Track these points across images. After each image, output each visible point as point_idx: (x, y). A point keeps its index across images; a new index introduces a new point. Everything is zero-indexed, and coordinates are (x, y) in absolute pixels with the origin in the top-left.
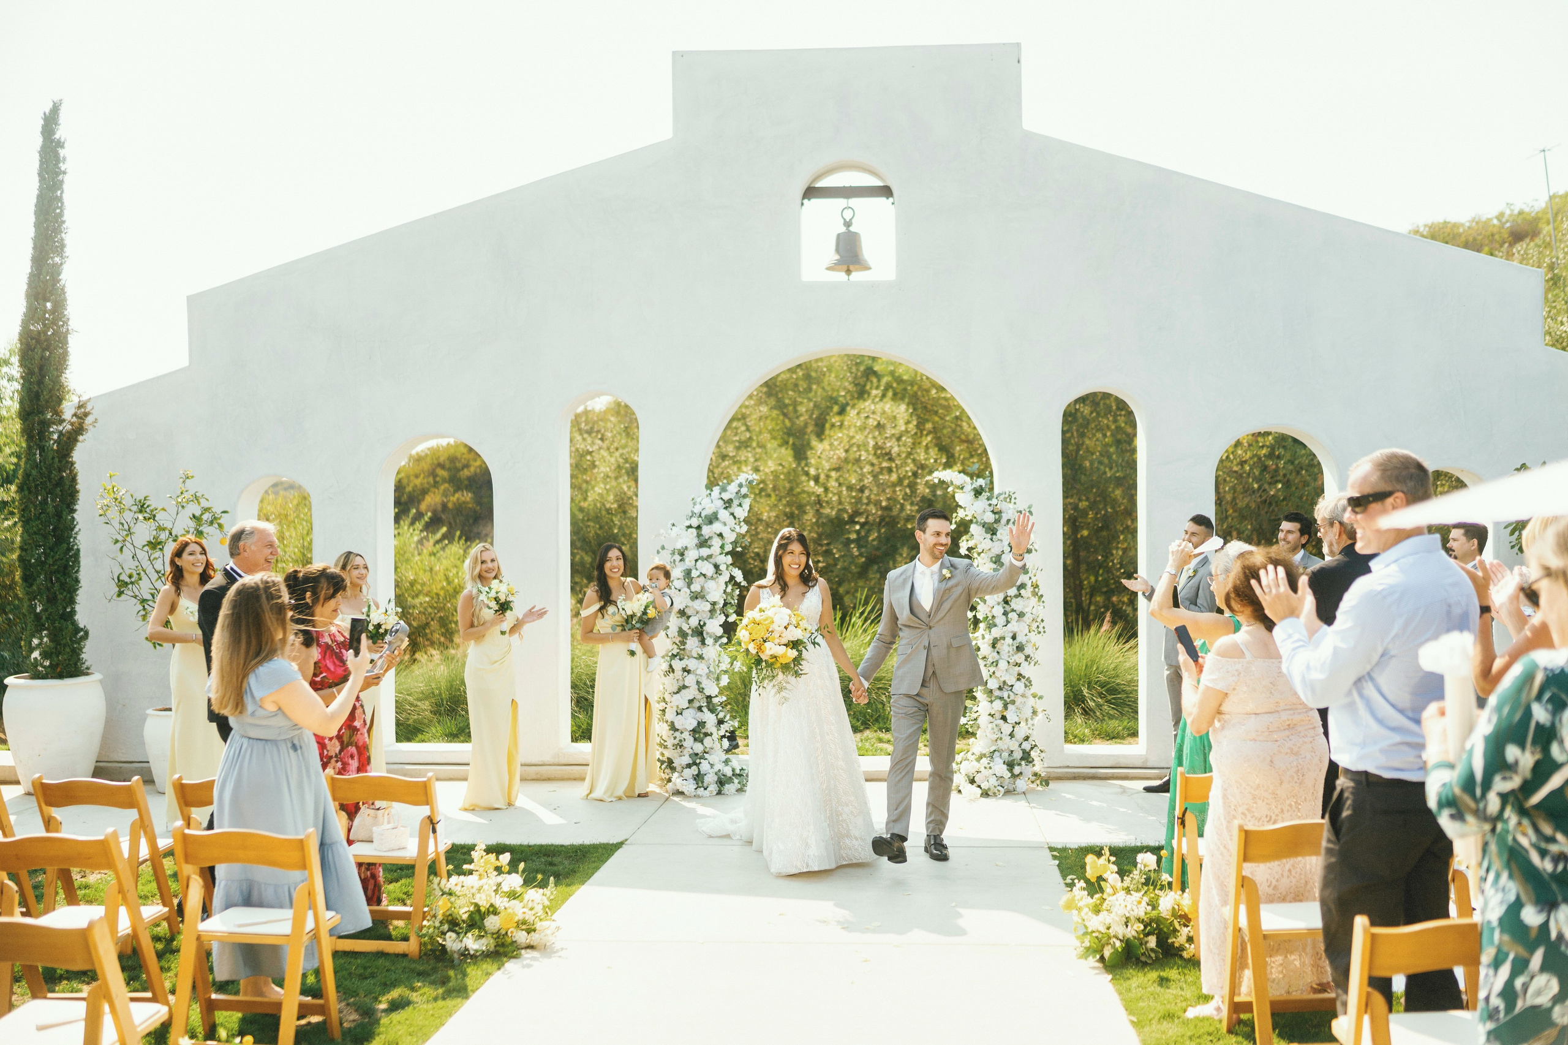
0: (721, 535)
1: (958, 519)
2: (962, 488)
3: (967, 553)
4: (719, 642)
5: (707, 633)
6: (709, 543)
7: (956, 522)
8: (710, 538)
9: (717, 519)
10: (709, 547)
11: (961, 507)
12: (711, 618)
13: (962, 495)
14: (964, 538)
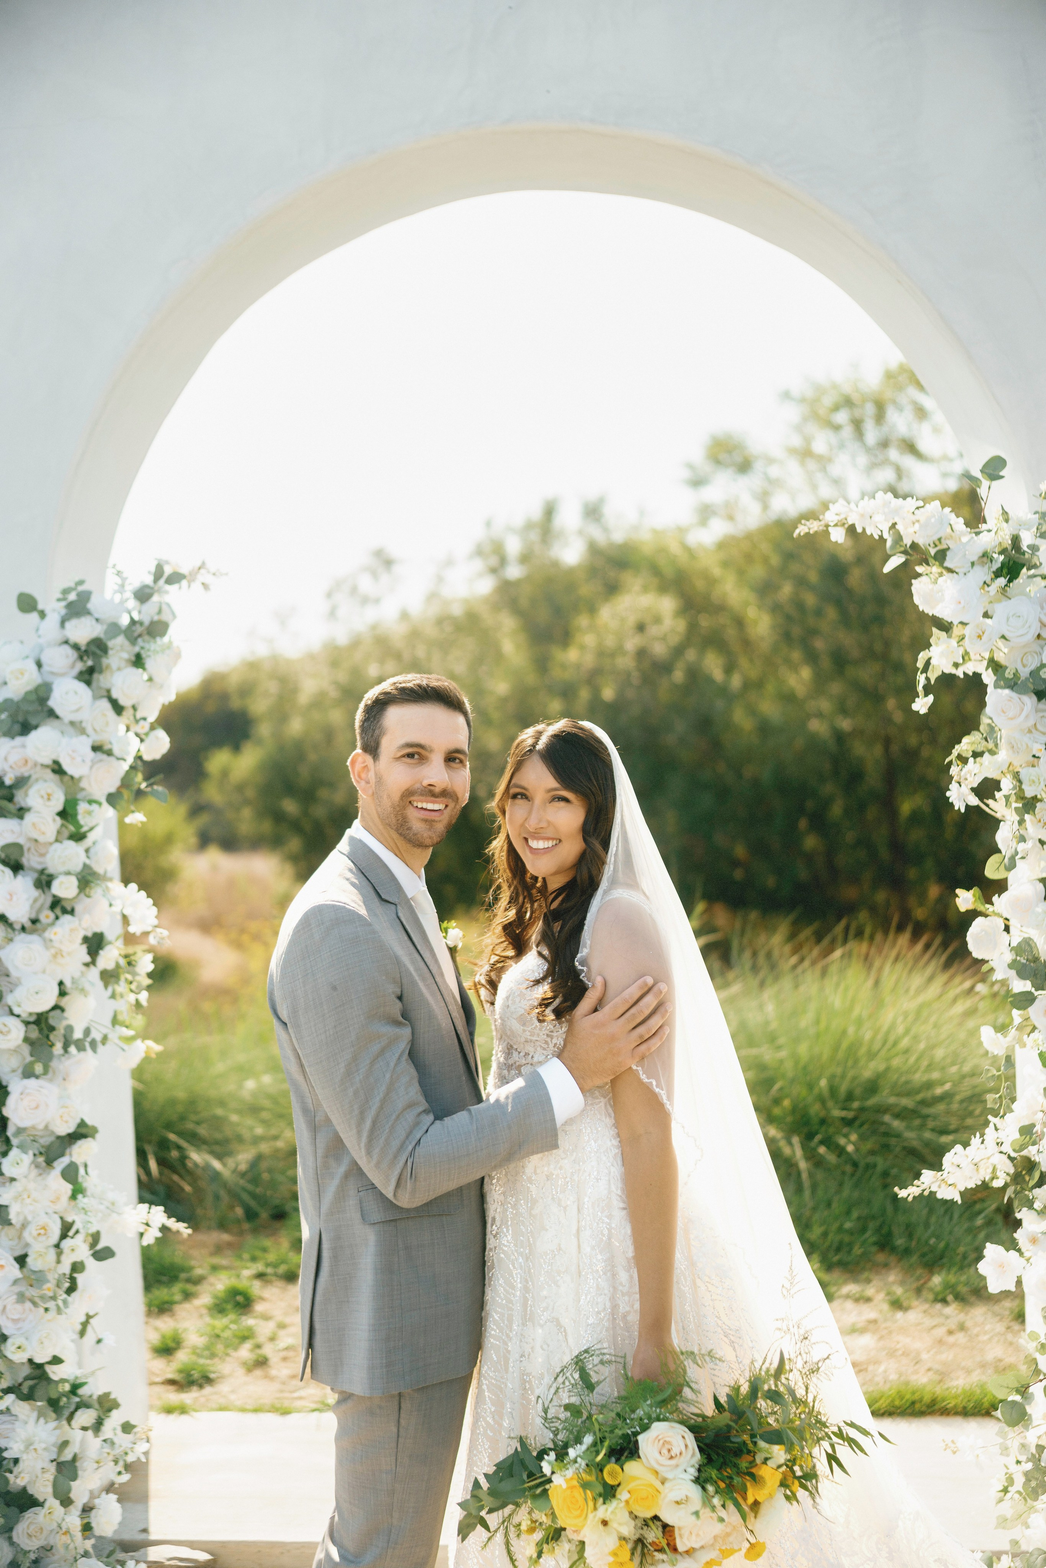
0: (57, 769)
1: (933, 676)
2: (941, 556)
3: (974, 801)
4: (61, 1163)
5: (20, 1131)
6: (20, 798)
7: (927, 690)
8: (22, 782)
9: (52, 714)
10: (21, 813)
11: (945, 627)
12: (28, 1073)
13: (947, 581)
14: (966, 745)
